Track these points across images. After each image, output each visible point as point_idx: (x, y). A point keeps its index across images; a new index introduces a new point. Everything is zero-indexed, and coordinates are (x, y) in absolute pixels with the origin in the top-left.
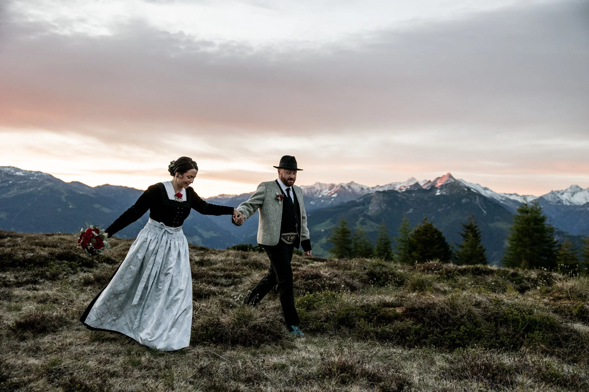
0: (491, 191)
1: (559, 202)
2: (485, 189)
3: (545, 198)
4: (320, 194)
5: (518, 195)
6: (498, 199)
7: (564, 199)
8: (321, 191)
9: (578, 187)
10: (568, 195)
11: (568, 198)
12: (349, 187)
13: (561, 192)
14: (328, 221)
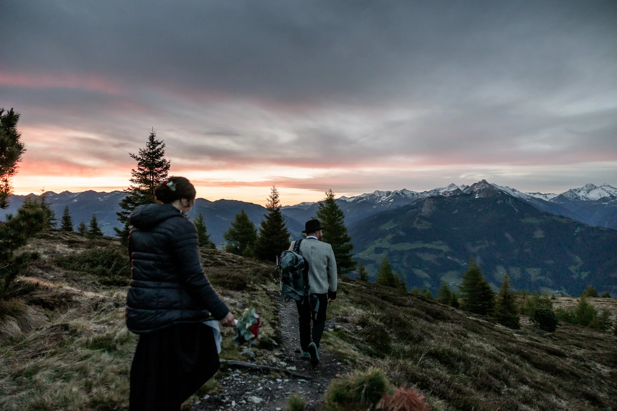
0: (518, 192)
1: (577, 198)
2: (513, 190)
3: (565, 195)
4: (379, 200)
5: (541, 194)
6: (525, 198)
7: (581, 196)
8: (380, 197)
9: (592, 185)
10: (584, 192)
11: (584, 195)
12: (403, 193)
13: (578, 190)
14: (391, 222)
